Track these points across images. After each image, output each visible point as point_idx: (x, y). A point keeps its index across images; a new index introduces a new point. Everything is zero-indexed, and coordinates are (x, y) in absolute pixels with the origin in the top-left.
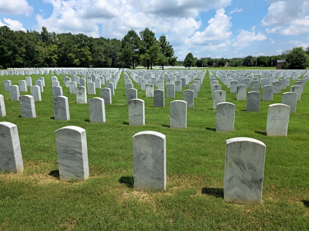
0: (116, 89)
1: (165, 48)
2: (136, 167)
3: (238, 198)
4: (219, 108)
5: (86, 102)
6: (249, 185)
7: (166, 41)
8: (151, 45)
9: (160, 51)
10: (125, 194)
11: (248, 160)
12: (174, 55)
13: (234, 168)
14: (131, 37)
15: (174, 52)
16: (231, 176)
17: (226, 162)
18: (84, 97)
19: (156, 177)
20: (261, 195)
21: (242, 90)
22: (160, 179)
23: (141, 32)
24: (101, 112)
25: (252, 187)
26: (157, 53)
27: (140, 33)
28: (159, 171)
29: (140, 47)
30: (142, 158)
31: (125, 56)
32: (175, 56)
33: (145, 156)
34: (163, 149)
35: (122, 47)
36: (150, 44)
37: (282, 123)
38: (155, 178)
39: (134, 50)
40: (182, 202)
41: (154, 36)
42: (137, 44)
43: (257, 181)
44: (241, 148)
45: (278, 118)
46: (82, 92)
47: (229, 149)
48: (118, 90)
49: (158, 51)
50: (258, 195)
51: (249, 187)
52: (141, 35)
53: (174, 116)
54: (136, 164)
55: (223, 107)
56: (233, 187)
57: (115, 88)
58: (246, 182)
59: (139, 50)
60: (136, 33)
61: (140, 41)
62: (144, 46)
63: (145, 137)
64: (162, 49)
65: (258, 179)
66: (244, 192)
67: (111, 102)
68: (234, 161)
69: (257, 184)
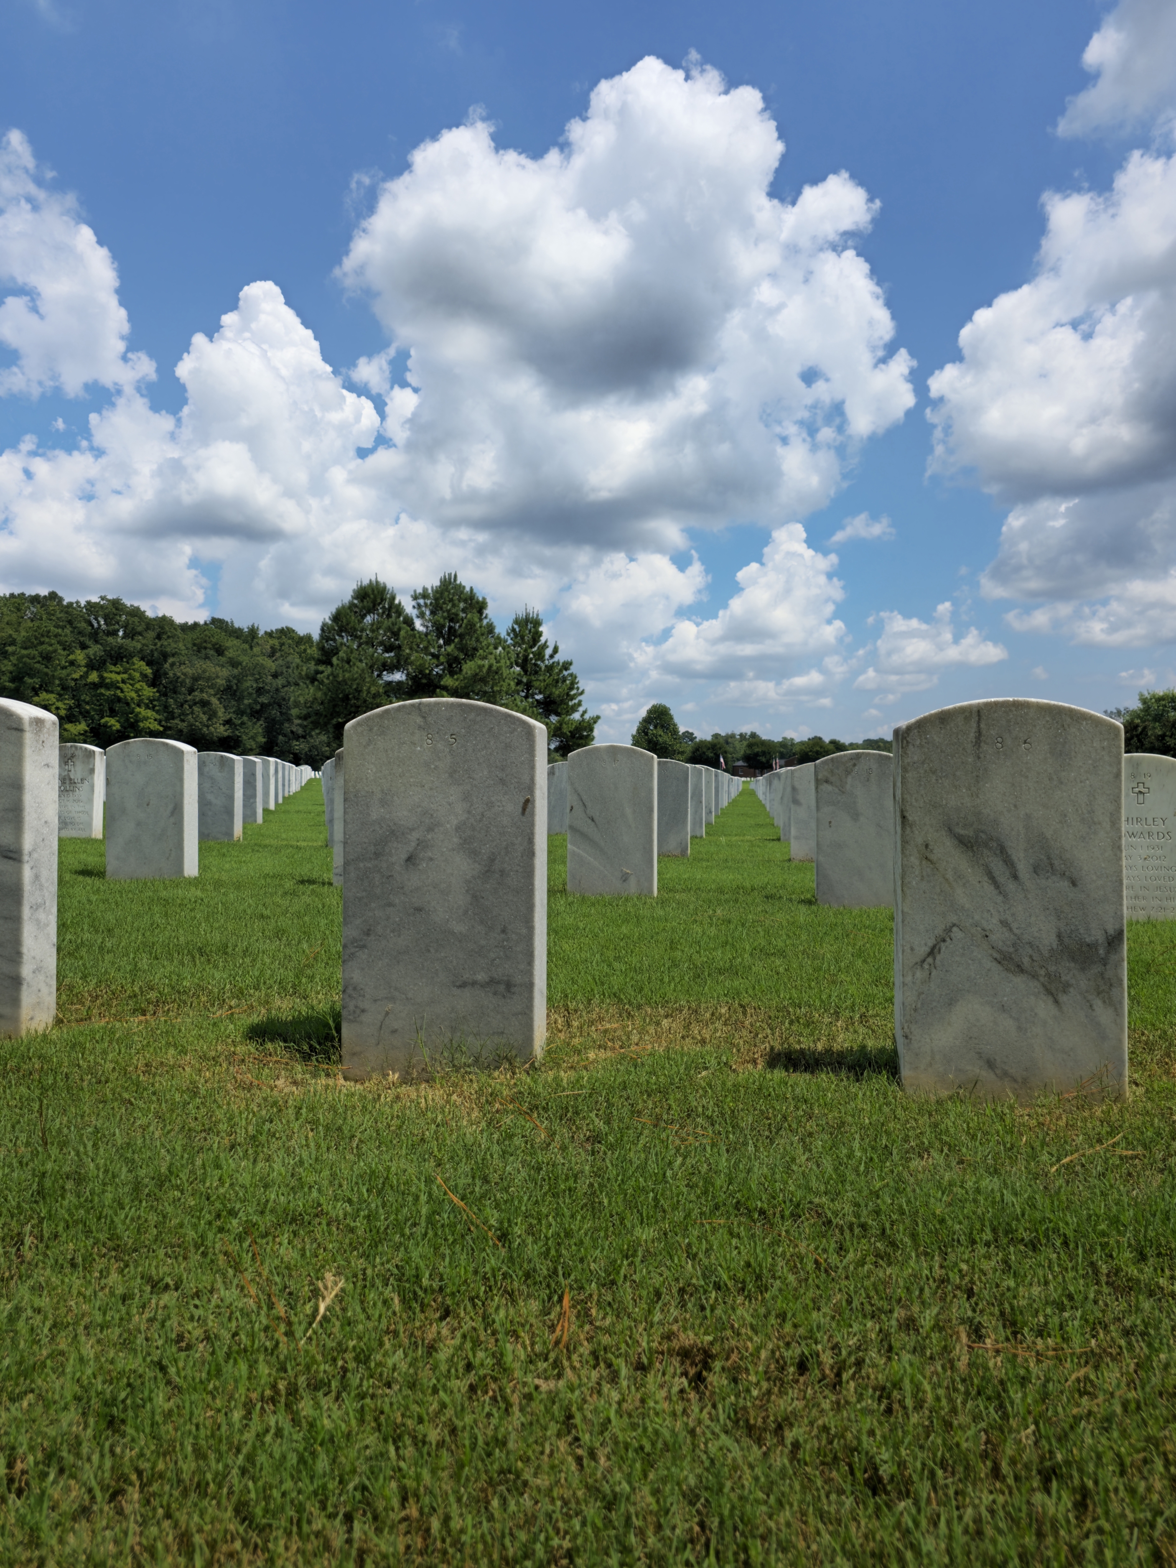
1: (536, 673)
4: (827, 781)
5: (97, 829)
6: (1048, 975)
7: (543, 639)
8: (470, 653)
9: (512, 684)
11: (1028, 816)
12: (581, 709)
13: (950, 875)
14: (369, 612)
15: (582, 693)
16: (939, 931)
17: (905, 843)
18: (90, 800)
19: (481, 977)
20: (1120, 1041)
22: (509, 986)
23: (420, 590)
24: (173, 820)
25: (1066, 987)
26: (500, 692)
27: (415, 597)
28: (504, 931)
29: (411, 663)
30: (398, 854)
31: (335, 706)
32: (585, 712)
33: (422, 844)
34: (530, 786)
35: (319, 662)
36: (462, 649)
38: (474, 983)
39: (379, 676)
41: (485, 612)
42: (399, 647)
43: (1092, 946)
44: (984, 747)
47: (914, 755)
49: (505, 684)
50: (1104, 1038)
51: (1049, 992)
52: (419, 605)
53: (591, 830)
56: (951, 1003)
58: (1026, 961)
59: (407, 675)
60: (393, 598)
61: (414, 636)
62: (435, 661)
64: (525, 680)
65: (1097, 935)
66: (1019, 1028)
67: (238, 828)
68: (950, 830)
69: (1096, 969)
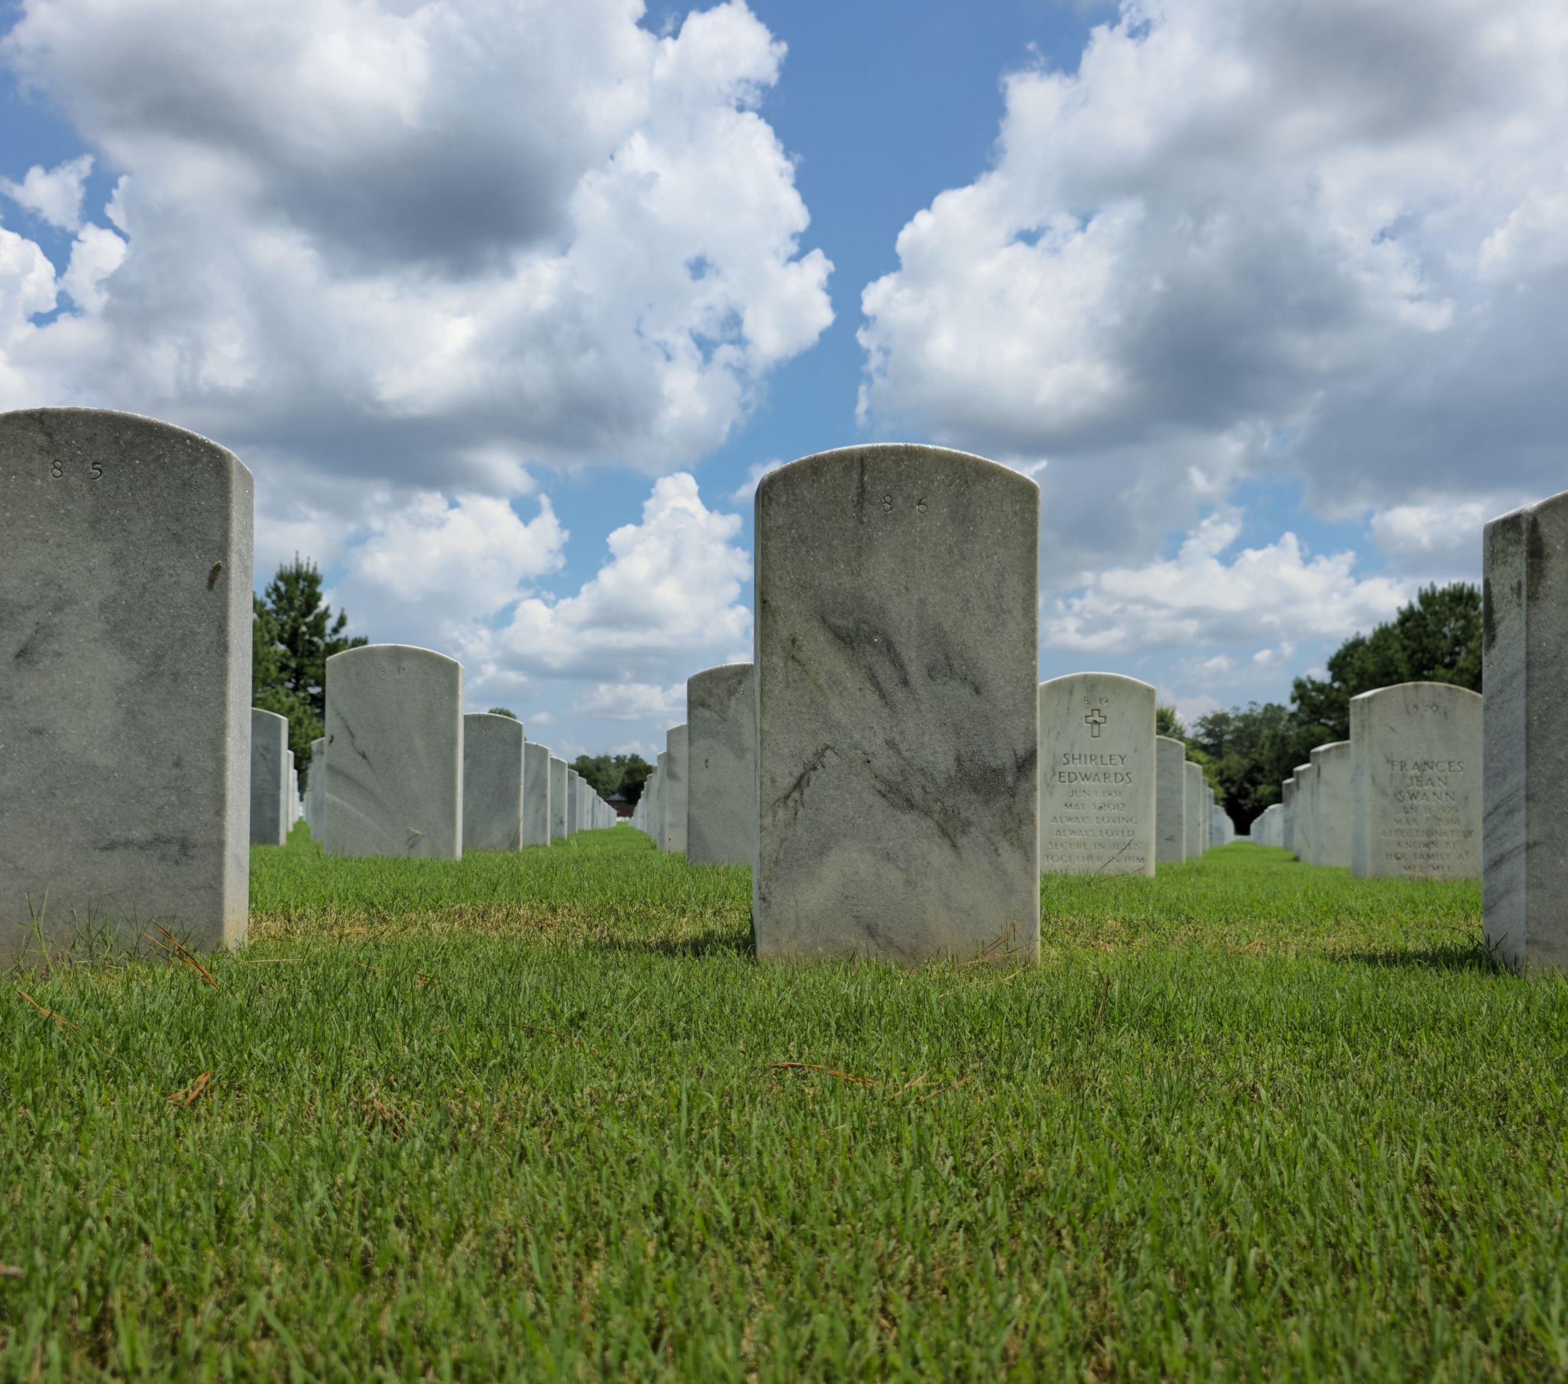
6: (944, 811)
11: (922, 602)
13: (822, 680)
16: (808, 755)
19: (140, 833)
20: (1031, 894)
22: (183, 846)
28: (177, 764)
30: (5, 643)
33: (42, 629)
34: (222, 546)
37: (1118, 799)
38: (128, 843)
43: (998, 772)
44: (868, 508)
45: (1091, 767)
51: (945, 833)
53: (360, 770)
58: (917, 793)
63: (41, 439)
65: (1004, 758)
66: (908, 882)
68: (824, 620)
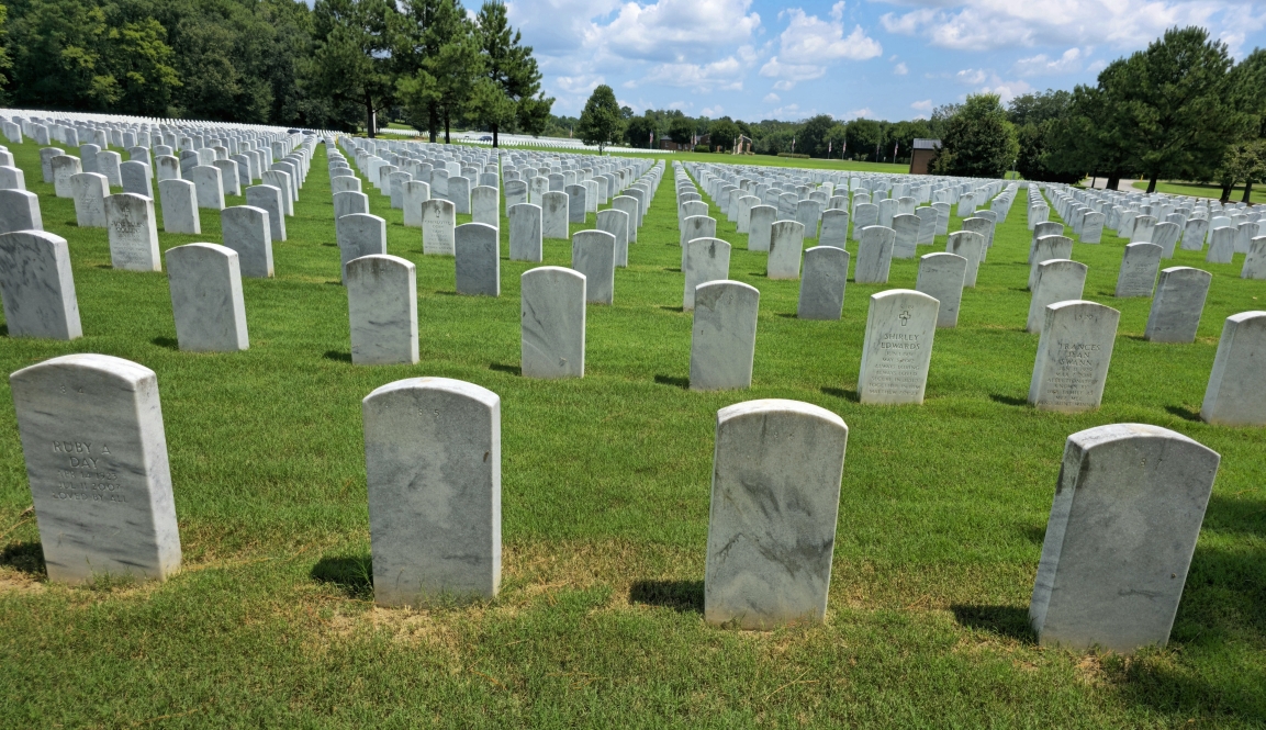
0: (292, 213)
1: (502, 56)
2: (380, 520)
3: (751, 611)
4: (702, 303)
5: (157, 266)
6: (789, 561)
7: (507, 27)
8: (446, 36)
9: (482, 66)
10: (338, 620)
11: (788, 477)
12: (540, 91)
13: (740, 507)
15: (540, 77)
16: (732, 536)
17: (716, 488)
18: (148, 240)
19: (460, 553)
20: (824, 595)
21: (789, 239)
22: (477, 559)
24: (224, 308)
25: (798, 568)
26: (472, 73)
28: (473, 528)
29: (396, 43)
30: (404, 481)
31: (333, 79)
32: (543, 94)
34: (489, 445)
35: (315, 37)
36: (439, 32)
37: (911, 357)
38: (455, 557)
39: (369, 52)
40: (559, 634)
42: (384, 27)
43: (815, 548)
44: (767, 437)
45: (899, 340)
46: (133, 217)
47: (726, 439)
48: (305, 220)
49: (476, 67)
50: (815, 594)
51: (789, 570)
53: (538, 329)
54: (380, 507)
55: (717, 298)
56: (735, 573)
57: (286, 208)
58: (778, 553)
59: (393, 53)
61: (397, 18)
62: (415, 42)
63: (413, 400)
64: (492, 62)
65: (819, 542)
66: (771, 588)
67: (270, 268)
68: (743, 482)
69: (815, 559)
